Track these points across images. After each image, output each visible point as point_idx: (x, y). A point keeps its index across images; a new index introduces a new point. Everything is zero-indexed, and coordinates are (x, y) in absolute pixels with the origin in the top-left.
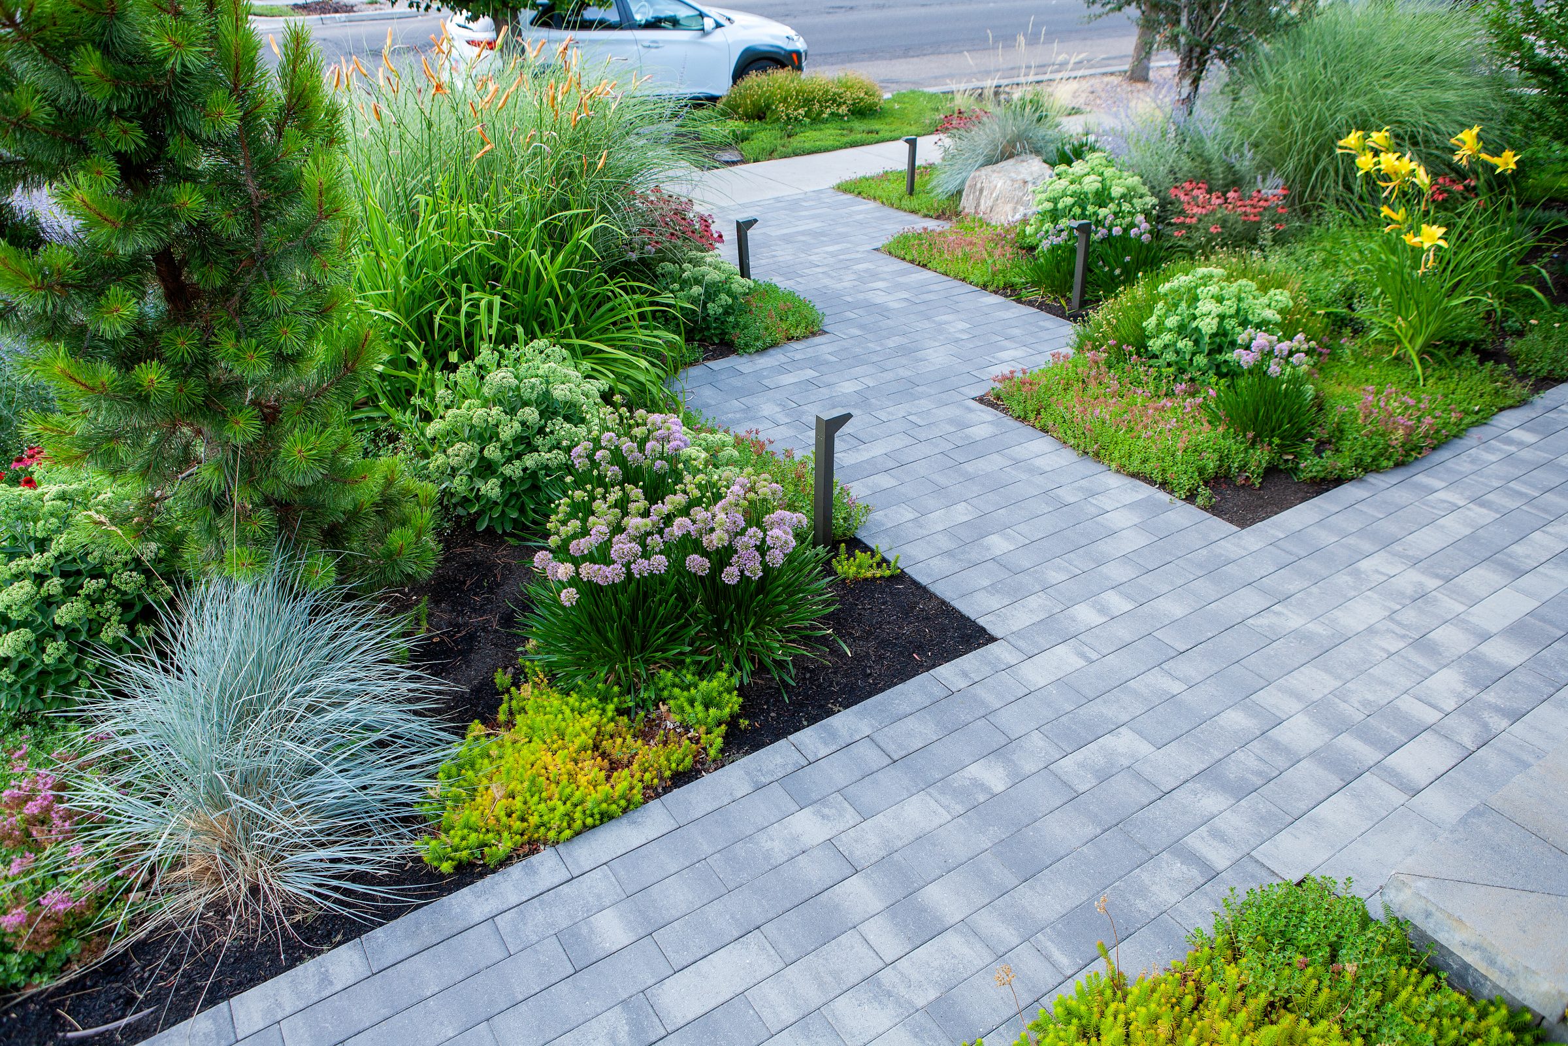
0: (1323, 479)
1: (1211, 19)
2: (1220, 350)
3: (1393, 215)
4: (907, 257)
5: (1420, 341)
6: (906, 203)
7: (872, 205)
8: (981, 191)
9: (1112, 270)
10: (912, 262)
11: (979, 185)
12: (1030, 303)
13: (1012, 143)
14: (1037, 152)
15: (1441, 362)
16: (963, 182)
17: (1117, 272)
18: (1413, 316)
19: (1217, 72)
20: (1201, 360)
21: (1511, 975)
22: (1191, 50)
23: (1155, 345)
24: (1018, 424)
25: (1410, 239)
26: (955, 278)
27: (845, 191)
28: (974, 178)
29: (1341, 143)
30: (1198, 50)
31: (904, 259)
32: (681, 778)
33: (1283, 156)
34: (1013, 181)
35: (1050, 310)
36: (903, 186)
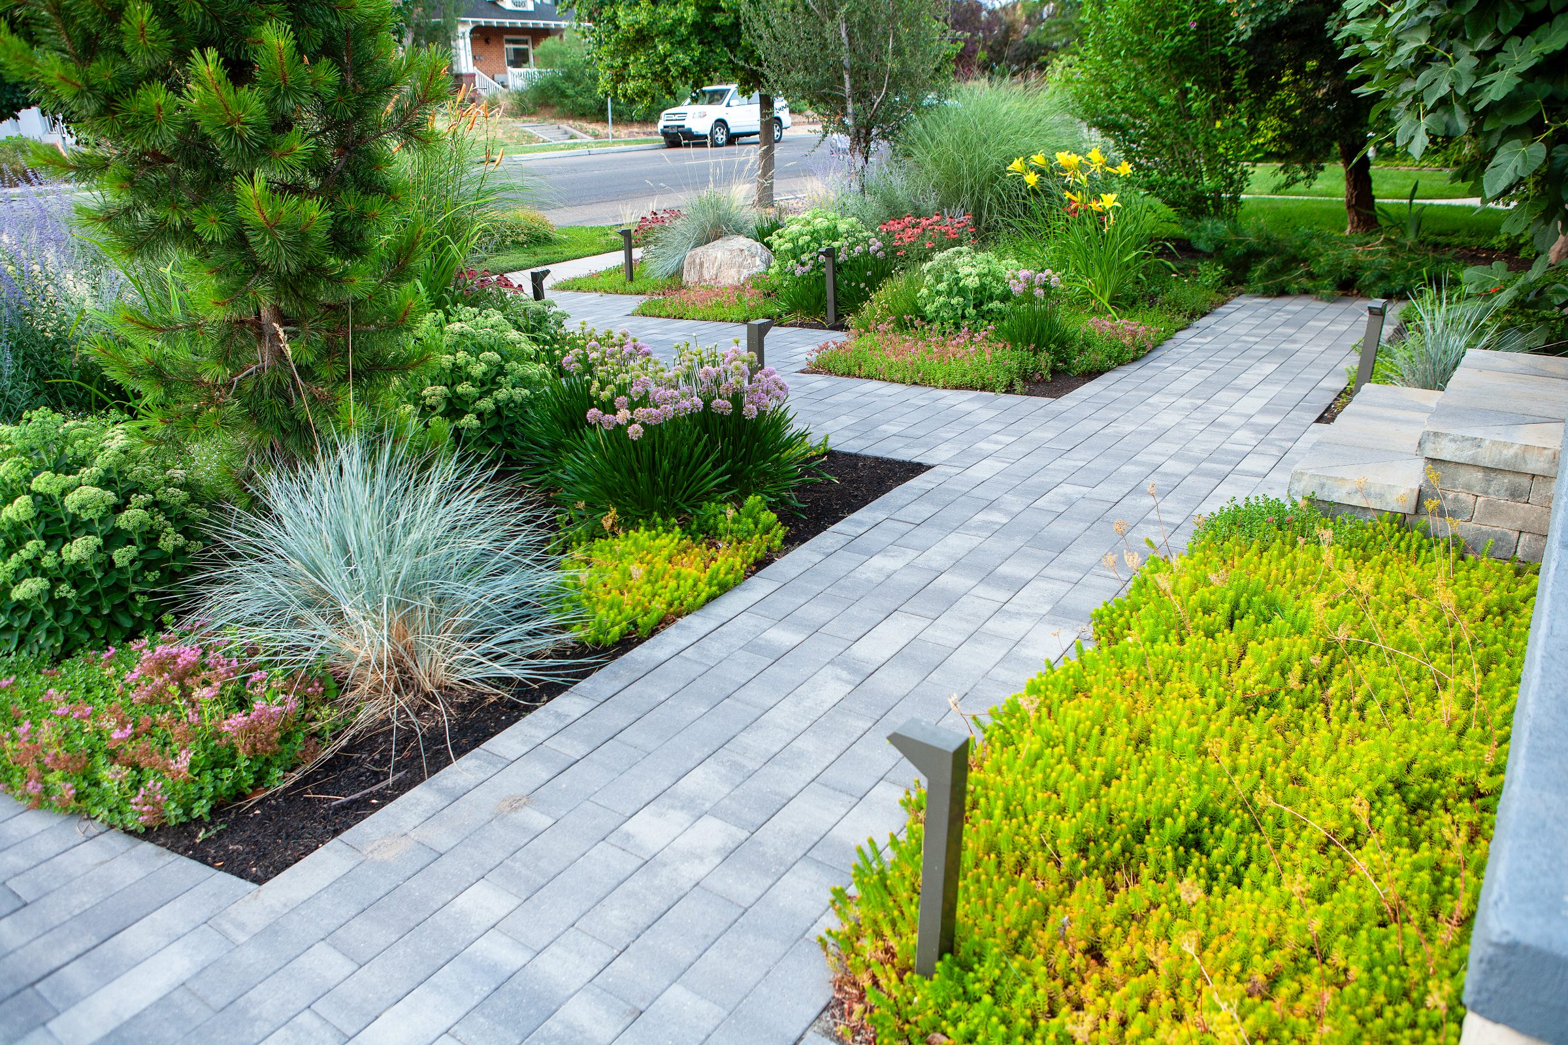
0: (1090, 372)
1: (873, 104)
2: (981, 303)
3: (1074, 198)
4: (663, 314)
5: (1107, 295)
6: (630, 287)
7: (594, 295)
8: (701, 265)
9: (858, 284)
10: (668, 317)
11: (698, 261)
12: (791, 325)
13: (716, 226)
14: (738, 232)
15: (1125, 309)
16: (682, 261)
17: (862, 285)
18: (1098, 277)
19: (881, 148)
20: (970, 311)
21: (1381, 496)
22: (858, 132)
23: (929, 309)
24: (844, 379)
25: (1095, 206)
26: (715, 320)
27: (564, 289)
28: (691, 256)
29: (1009, 168)
30: (863, 131)
31: (659, 316)
32: (760, 564)
33: (958, 193)
34: (731, 251)
35: (811, 326)
36: (622, 276)
